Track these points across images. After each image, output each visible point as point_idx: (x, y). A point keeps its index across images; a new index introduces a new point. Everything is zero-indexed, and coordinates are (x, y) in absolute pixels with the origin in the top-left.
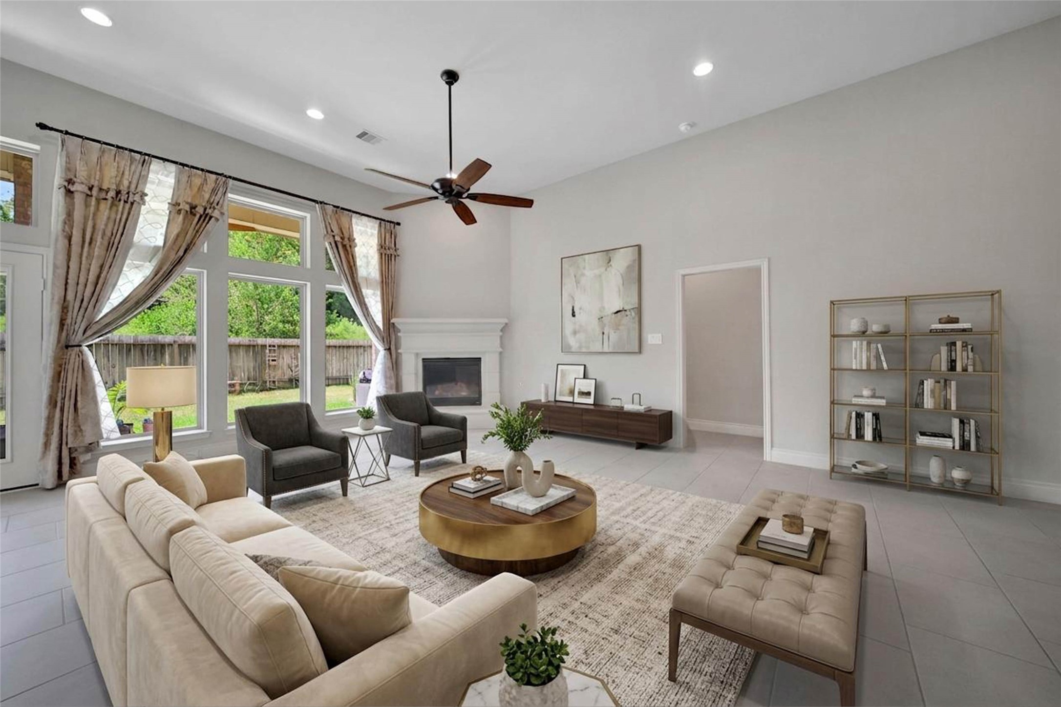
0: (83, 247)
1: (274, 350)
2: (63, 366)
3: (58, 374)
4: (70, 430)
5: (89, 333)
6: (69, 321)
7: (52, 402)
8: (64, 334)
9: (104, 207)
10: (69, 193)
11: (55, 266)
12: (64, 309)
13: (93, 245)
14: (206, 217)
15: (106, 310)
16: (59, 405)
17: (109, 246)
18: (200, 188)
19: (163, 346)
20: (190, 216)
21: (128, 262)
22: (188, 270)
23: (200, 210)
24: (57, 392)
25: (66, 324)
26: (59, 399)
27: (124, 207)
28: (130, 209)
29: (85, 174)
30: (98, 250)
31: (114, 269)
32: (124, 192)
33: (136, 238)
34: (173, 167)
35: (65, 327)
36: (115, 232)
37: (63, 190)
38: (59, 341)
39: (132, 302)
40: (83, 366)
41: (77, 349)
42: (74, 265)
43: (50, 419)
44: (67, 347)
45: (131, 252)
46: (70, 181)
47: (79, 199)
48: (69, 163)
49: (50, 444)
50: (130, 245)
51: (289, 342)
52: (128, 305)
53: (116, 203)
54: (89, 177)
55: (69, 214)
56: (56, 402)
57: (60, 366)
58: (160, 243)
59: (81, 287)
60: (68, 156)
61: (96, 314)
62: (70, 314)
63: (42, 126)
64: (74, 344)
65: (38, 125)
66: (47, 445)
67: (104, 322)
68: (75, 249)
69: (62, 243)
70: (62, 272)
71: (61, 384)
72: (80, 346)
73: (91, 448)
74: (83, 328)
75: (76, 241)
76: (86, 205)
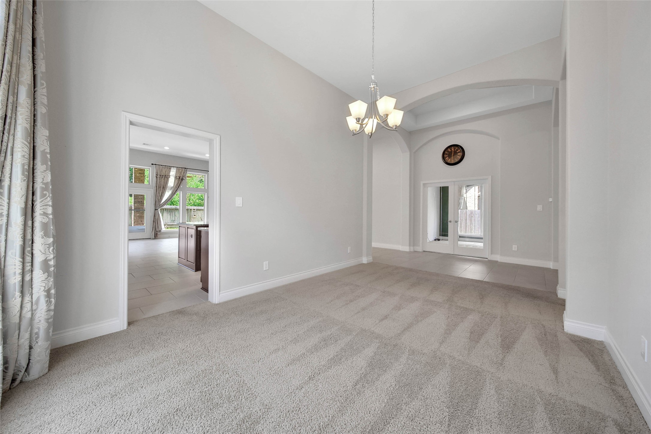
1: (195, 211)
2: (155, 214)
3: (154, 216)
4: (156, 227)
5: (160, 207)
6: (156, 205)
8: (155, 207)
9: (163, 179)
10: (156, 177)
12: (156, 202)
13: (161, 188)
14: (182, 179)
15: (162, 202)
17: (163, 187)
18: (181, 173)
20: (179, 179)
21: (167, 191)
22: (178, 193)
23: (181, 178)
24: (154, 219)
28: (167, 179)
31: (164, 193)
32: (166, 176)
33: (168, 185)
34: (175, 168)
36: (165, 184)
38: (154, 209)
39: (168, 200)
40: (159, 214)
42: (157, 192)
43: (153, 224)
44: (156, 210)
45: (167, 188)
46: (157, 175)
47: (158, 178)
48: (157, 171)
51: (200, 208)
52: (166, 201)
53: (165, 178)
54: (160, 173)
55: (157, 182)
58: (173, 186)
59: (158, 197)
60: (157, 169)
63: (152, 164)
66: (153, 230)
67: (162, 205)
68: (158, 189)
69: (156, 188)
70: (155, 194)
72: (158, 209)
73: (160, 231)
74: (159, 206)
75: (158, 187)
76: (160, 179)
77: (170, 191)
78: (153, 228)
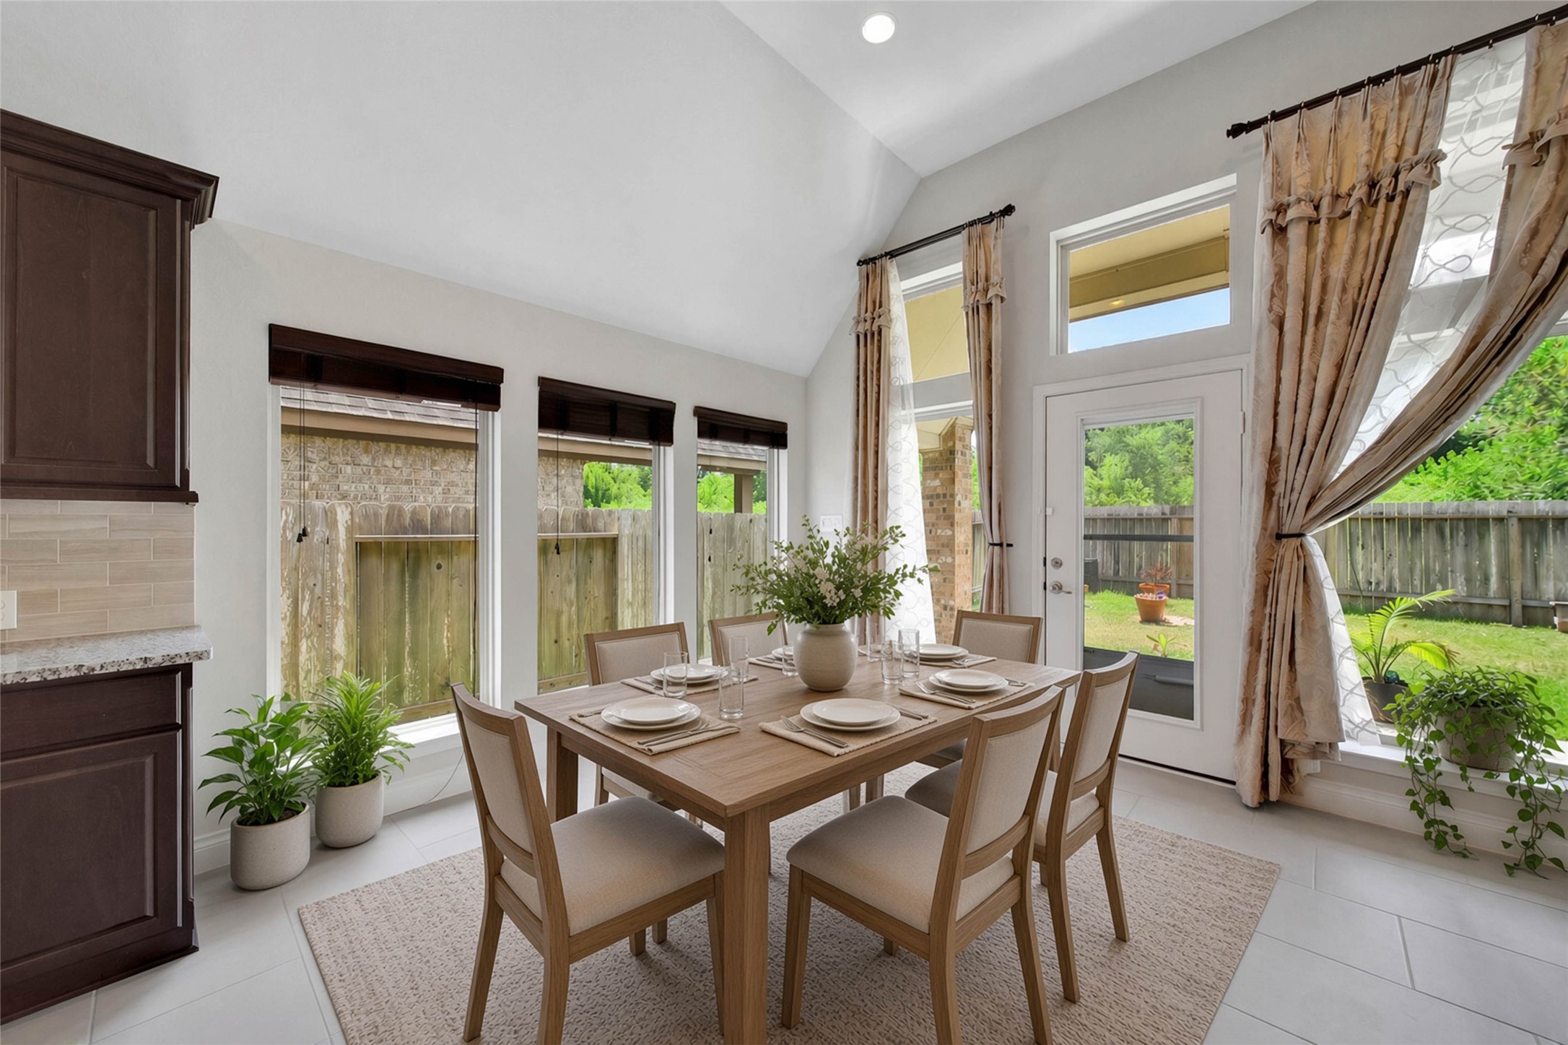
0: (1303, 333)
2: (1271, 576)
3: (1265, 590)
4: (1281, 703)
5: (1317, 508)
6: (1280, 489)
7: (1254, 642)
8: (1273, 515)
9: (1345, 233)
10: (1279, 232)
11: (1258, 384)
12: (1273, 463)
13: (1321, 325)
15: (1350, 457)
16: (1264, 646)
19: (1483, 522)
24: (1262, 624)
25: (1277, 493)
26: (1265, 636)
27: (1386, 214)
28: (1402, 208)
29: (1305, 180)
30: (1333, 329)
31: (1366, 363)
32: (1386, 182)
35: (1275, 499)
36: (1367, 277)
37: (1269, 230)
38: (1264, 529)
39: (1409, 431)
40: (1306, 575)
41: (1295, 542)
42: (1288, 372)
43: (1250, 673)
44: (1279, 537)
45: (1405, 312)
46: (1281, 209)
47: (1296, 234)
48: (1279, 174)
49: (1252, 717)
50: (1403, 295)
52: (1397, 442)
53: (1370, 210)
54: (1314, 183)
55: (1280, 275)
56: (1260, 642)
57: (1267, 573)
60: (1276, 160)
61: (1331, 467)
62: (1282, 475)
63: (1237, 130)
64: (1291, 532)
65: (1229, 133)
66: (1245, 718)
67: (1341, 488)
69: (1269, 335)
70: (1268, 392)
71: (1268, 611)
72: (1301, 535)
73: (1323, 750)
74: (1304, 501)
75: (1291, 325)
76: (1310, 242)
77: (1448, 332)
78: (1247, 701)
